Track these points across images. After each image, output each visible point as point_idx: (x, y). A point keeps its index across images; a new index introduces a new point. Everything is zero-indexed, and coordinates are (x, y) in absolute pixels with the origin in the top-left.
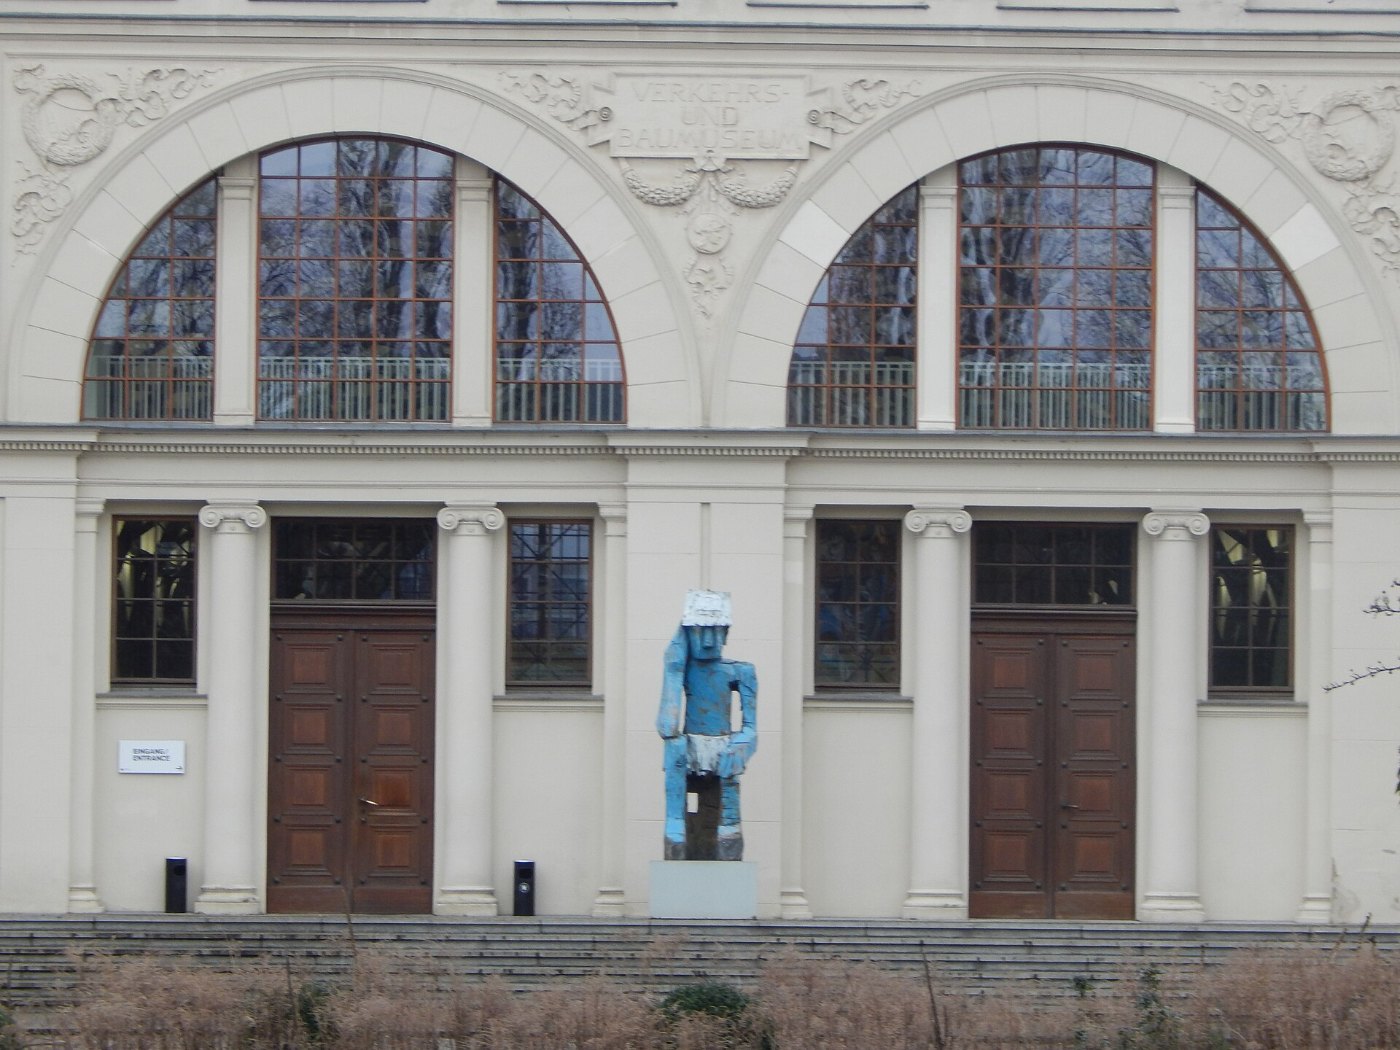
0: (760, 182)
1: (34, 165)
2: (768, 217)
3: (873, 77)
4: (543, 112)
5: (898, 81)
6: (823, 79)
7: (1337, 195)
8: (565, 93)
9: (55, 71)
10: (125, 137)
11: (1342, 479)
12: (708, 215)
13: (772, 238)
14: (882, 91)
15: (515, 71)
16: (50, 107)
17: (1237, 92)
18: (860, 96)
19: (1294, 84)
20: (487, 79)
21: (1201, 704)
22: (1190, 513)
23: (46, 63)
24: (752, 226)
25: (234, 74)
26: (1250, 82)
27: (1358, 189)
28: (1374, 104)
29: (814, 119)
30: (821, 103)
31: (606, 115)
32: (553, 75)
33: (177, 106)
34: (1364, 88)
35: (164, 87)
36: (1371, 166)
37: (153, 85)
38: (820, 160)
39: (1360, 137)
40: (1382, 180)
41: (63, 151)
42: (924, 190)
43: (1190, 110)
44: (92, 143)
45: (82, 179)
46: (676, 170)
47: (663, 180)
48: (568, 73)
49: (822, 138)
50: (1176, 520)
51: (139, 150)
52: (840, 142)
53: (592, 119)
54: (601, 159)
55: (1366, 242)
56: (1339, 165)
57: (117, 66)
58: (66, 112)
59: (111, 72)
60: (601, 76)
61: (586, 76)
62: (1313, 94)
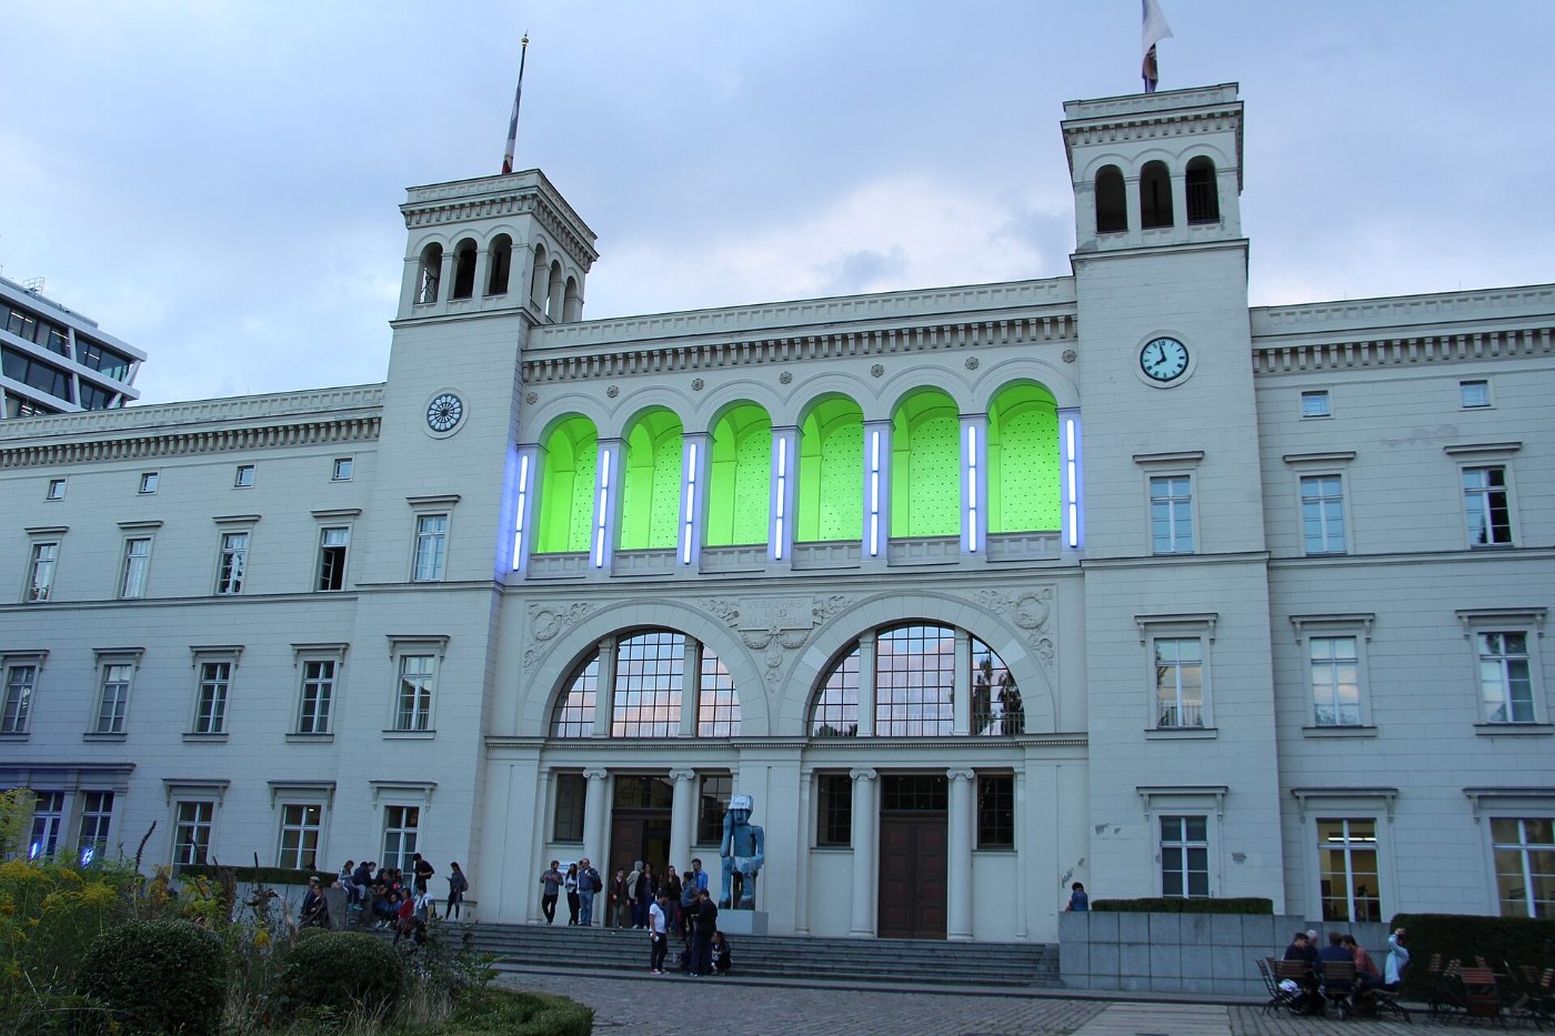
0: (795, 638)
1: (532, 640)
2: (798, 651)
3: (838, 596)
4: (713, 614)
5: (848, 597)
6: (819, 597)
7: (1026, 634)
8: (722, 607)
9: (542, 606)
10: (564, 629)
11: (1029, 753)
12: (773, 652)
13: (798, 660)
14: (842, 601)
15: (703, 599)
16: (539, 619)
17: (984, 595)
18: (833, 603)
19: (1007, 590)
20: (694, 603)
21: (973, 851)
22: (966, 769)
23: (540, 603)
24: (791, 656)
25: (604, 604)
26: (989, 591)
27: (1034, 632)
28: (1039, 597)
29: (815, 613)
30: (818, 606)
31: (736, 614)
32: (718, 600)
33: (582, 617)
34: (1037, 590)
35: (578, 610)
36: (1039, 622)
37: (575, 610)
38: (818, 628)
39: (1034, 611)
40: (1044, 628)
41: (542, 635)
42: (860, 640)
43: (964, 603)
44: (552, 632)
45: (548, 644)
46: (763, 634)
47: (757, 639)
48: (723, 599)
49: (818, 620)
50: (960, 772)
51: (568, 634)
52: (825, 621)
53: (731, 616)
54: (734, 631)
55: (1038, 653)
56: (1026, 622)
57: (560, 603)
58: (545, 620)
59: (561, 605)
60: (735, 599)
61: (730, 599)
62: (1015, 594)
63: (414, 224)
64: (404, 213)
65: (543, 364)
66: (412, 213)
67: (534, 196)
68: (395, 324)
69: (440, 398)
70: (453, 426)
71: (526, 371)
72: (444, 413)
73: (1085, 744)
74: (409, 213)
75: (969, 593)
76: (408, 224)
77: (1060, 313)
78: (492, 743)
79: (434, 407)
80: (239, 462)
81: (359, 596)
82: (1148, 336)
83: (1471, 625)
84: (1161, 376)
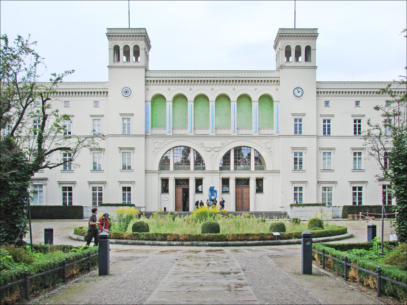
0: (217, 150)
1: (154, 149)
2: (218, 152)
3: (226, 140)
4: (198, 144)
5: (228, 141)
6: (222, 141)
7: (267, 150)
8: (200, 142)
9: (156, 141)
10: (162, 146)
11: (267, 174)
12: (212, 152)
13: (218, 154)
14: (227, 142)
15: (195, 140)
16: (155, 144)
17: (258, 141)
18: (225, 142)
19: (263, 140)
20: (193, 141)
21: (255, 193)
22: (254, 177)
24: (216, 153)
25: (171, 141)
27: (269, 149)
30: (222, 143)
31: (203, 144)
32: (199, 140)
33: (166, 143)
34: (269, 141)
36: (270, 147)
37: (164, 142)
38: (222, 147)
39: (269, 145)
40: (271, 149)
41: (156, 148)
42: (231, 150)
43: (254, 143)
44: (159, 147)
45: (158, 150)
46: (209, 148)
47: (209, 149)
48: (200, 140)
49: (222, 146)
52: (224, 146)
54: (203, 147)
55: (269, 154)
56: (267, 147)
57: (161, 140)
58: (157, 144)
59: (160, 140)
60: (203, 141)
61: (201, 141)
62: (265, 141)
63: (110, 39)
64: (107, 35)
65: (151, 81)
66: (110, 36)
67: (145, 36)
68: (109, 67)
69: (125, 88)
70: (129, 96)
71: (146, 82)
72: (126, 92)
73: (279, 172)
74: (109, 36)
75: (255, 141)
76: (108, 39)
77: (276, 79)
78: (146, 172)
79: (123, 90)
80: (65, 100)
81: (109, 137)
82: (295, 87)
83: (352, 151)
84: (297, 96)
